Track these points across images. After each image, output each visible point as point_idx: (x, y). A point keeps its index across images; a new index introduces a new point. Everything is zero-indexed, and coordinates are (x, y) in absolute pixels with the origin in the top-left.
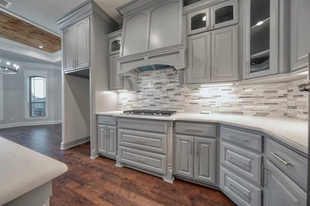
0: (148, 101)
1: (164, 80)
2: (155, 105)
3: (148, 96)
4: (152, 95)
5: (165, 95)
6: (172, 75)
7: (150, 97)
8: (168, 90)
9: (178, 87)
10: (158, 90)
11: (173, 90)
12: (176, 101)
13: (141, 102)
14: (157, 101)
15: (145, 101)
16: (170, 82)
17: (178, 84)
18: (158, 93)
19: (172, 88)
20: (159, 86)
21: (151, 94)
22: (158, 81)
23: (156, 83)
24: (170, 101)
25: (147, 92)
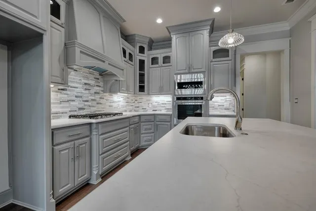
0: (77, 104)
1: (92, 82)
2: (84, 109)
3: (76, 97)
4: (81, 97)
5: (93, 98)
6: (98, 79)
7: (78, 99)
8: (95, 93)
9: (102, 91)
10: (87, 92)
11: (99, 93)
12: (101, 103)
13: (67, 104)
14: (86, 103)
15: (72, 103)
16: (97, 86)
17: (102, 89)
18: (87, 95)
19: (98, 91)
20: (87, 87)
21: (79, 94)
22: (87, 82)
23: (86, 84)
24: (97, 103)
25: (75, 92)
